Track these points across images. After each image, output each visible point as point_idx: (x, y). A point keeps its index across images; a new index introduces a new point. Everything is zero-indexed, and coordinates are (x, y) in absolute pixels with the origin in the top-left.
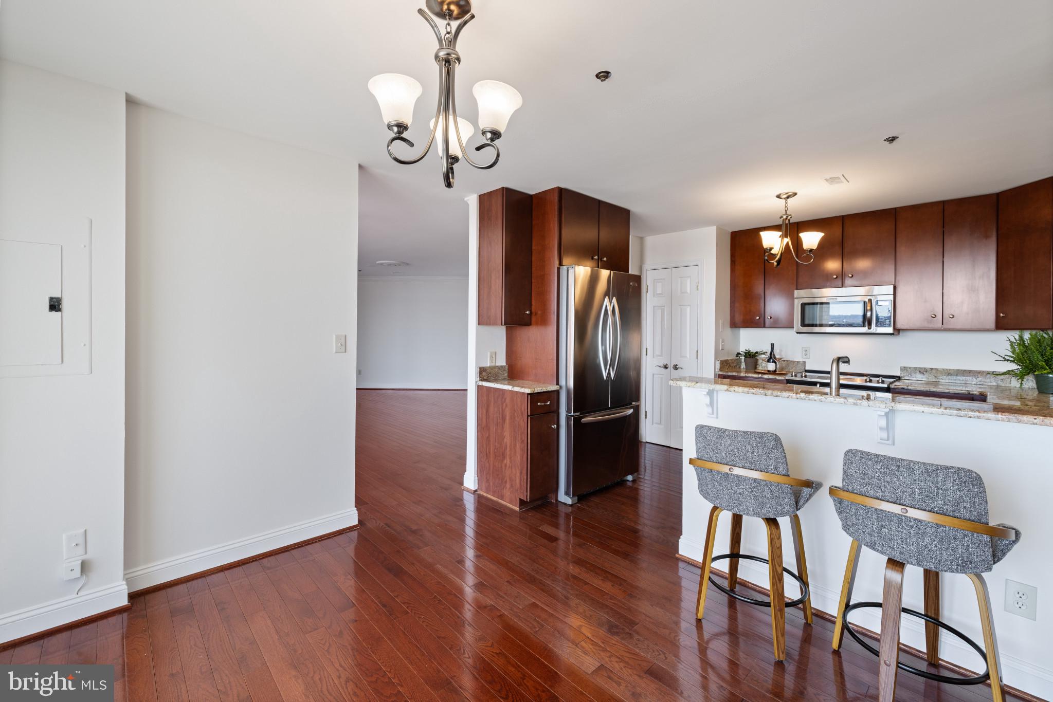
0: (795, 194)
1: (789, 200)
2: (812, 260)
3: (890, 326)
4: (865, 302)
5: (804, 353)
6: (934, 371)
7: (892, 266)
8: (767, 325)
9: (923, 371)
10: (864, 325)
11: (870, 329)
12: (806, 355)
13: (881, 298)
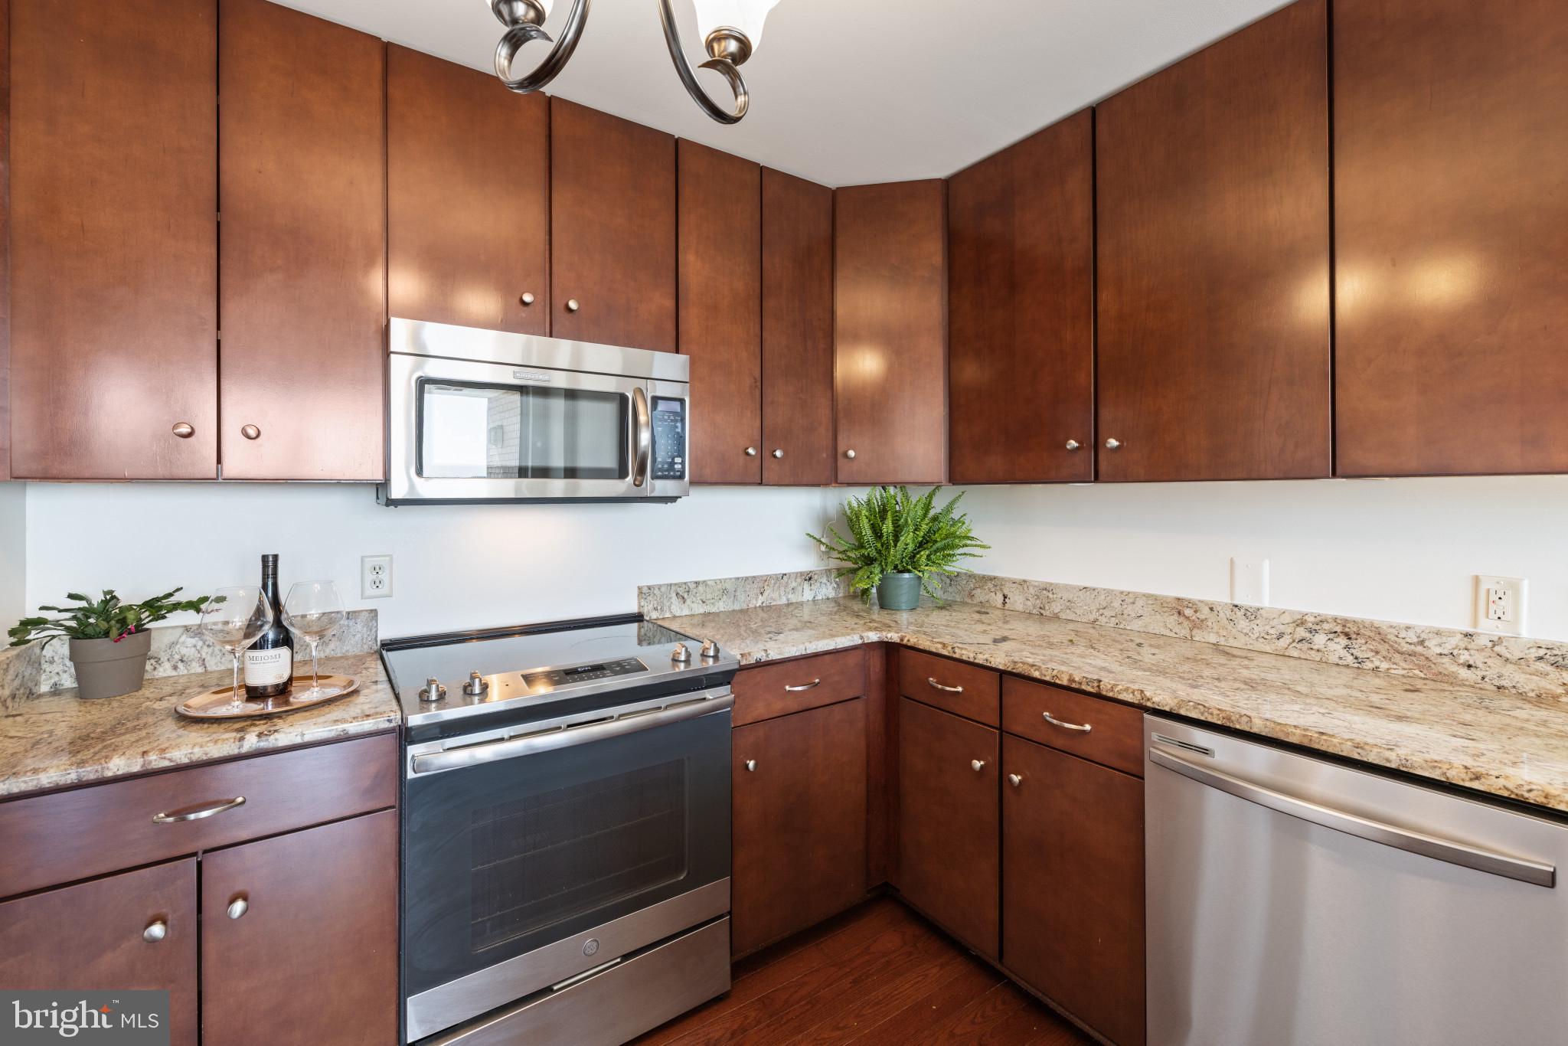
3: (681, 477)
4: (622, 399)
5: (370, 577)
6: (701, 588)
7: (670, 303)
8: (231, 468)
9: (683, 592)
10: (622, 473)
11: (637, 485)
12: (377, 584)
13: (662, 390)
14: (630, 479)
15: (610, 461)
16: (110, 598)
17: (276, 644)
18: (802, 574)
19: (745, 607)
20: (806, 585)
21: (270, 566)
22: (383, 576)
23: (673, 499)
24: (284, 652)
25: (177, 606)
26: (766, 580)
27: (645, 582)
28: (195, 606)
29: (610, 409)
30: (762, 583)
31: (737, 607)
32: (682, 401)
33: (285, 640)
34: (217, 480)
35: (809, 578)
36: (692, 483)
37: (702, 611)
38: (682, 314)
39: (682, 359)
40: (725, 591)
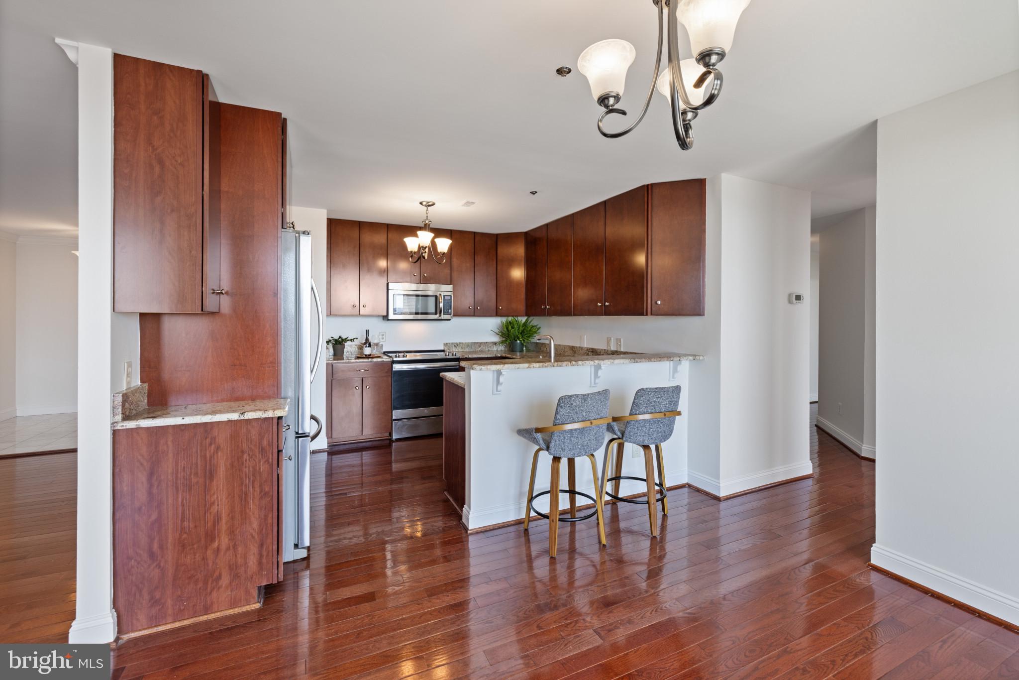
0: (434, 204)
1: (429, 208)
2: (444, 261)
3: (451, 314)
4: (436, 297)
5: (381, 337)
6: (461, 344)
7: (449, 271)
8: (361, 313)
9: (456, 345)
10: (436, 314)
11: (440, 316)
12: (383, 338)
13: (446, 294)
14: (438, 315)
15: (433, 311)
16: (340, 337)
17: (369, 347)
18: (493, 342)
19: (474, 350)
20: (494, 346)
21: (367, 331)
22: (384, 337)
23: (450, 320)
24: (370, 348)
25: (349, 340)
26: (481, 343)
27: (445, 342)
28: (351, 340)
29: (433, 299)
30: (480, 344)
31: (472, 350)
32: (451, 296)
33: (370, 346)
34: (359, 315)
35: (495, 343)
36: (454, 315)
37: (461, 351)
38: (452, 274)
39: (451, 286)
40: (468, 346)
